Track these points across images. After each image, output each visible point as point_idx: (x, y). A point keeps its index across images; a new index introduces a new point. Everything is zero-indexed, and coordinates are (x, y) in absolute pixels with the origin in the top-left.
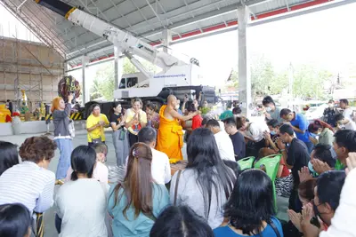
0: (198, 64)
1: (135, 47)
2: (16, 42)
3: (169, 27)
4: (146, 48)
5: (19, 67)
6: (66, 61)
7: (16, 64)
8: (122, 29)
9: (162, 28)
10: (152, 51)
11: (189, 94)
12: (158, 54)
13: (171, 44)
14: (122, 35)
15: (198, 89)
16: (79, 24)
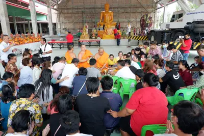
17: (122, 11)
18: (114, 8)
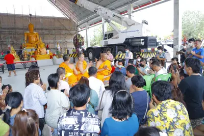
0: (147, 24)
1: (111, 16)
2: (54, 19)
3: (132, 2)
4: (117, 16)
5: (56, 31)
6: (78, 26)
7: (54, 29)
8: (104, 6)
9: (128, 3)
10: (121, 18)
11: (140, 41)
12: (124, 19)
13: (133, 12)
14: (104, 10)
15: (146, 39)
16: (82, 6)
17: (46, 32)
18: (38, 29)
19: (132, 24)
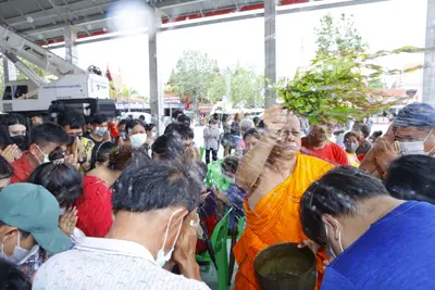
0: (99, 73)
1: (20, 48)
3: (72, 22)
4: (34, 51)
10: (42, 55)
11: (81, 108)
12: (49, 59)
13: (75, 43)
15: (93, 102)
19: (68, 73)
